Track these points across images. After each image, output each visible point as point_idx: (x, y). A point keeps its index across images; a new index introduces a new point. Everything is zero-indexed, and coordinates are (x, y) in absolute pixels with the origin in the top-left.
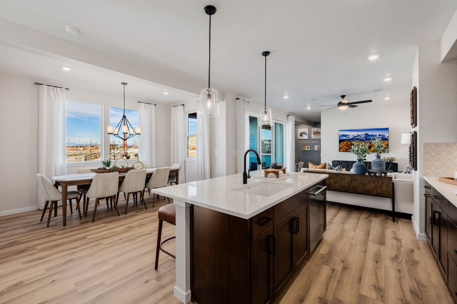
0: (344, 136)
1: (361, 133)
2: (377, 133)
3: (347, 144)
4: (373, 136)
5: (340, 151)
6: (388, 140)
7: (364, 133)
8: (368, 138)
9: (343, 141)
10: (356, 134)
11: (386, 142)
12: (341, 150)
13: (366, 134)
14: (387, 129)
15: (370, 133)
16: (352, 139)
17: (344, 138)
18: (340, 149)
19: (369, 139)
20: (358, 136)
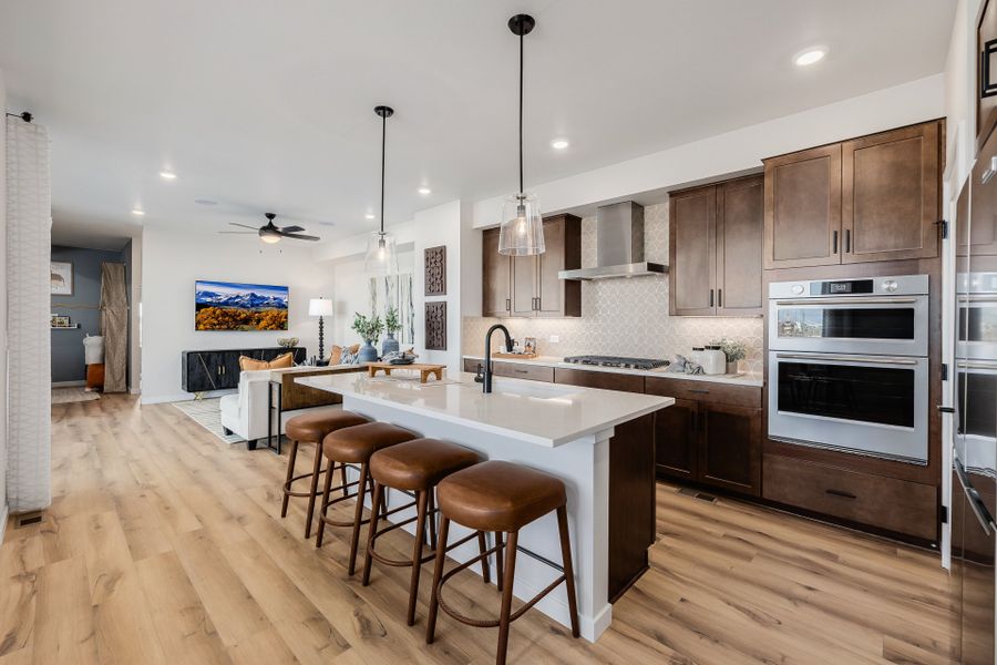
0: (207, 294)
1: (243, 292)
2: (270, 295)
3: (214, 313)
4: (264, 298)
5: (197, 329)
6: (286, 307)
7: (250, 292)
8: (257, 302)
9: (206, 305)
10: (232, 292)
11: (284, 313)
12: (202, 326)
13: (253, 295)
14: (286, 289)
15: (259, 293)
16: (226, 303)
17: (209, 300)
18: (198, 323)
19: (258, 305)
20: (238, 297)
